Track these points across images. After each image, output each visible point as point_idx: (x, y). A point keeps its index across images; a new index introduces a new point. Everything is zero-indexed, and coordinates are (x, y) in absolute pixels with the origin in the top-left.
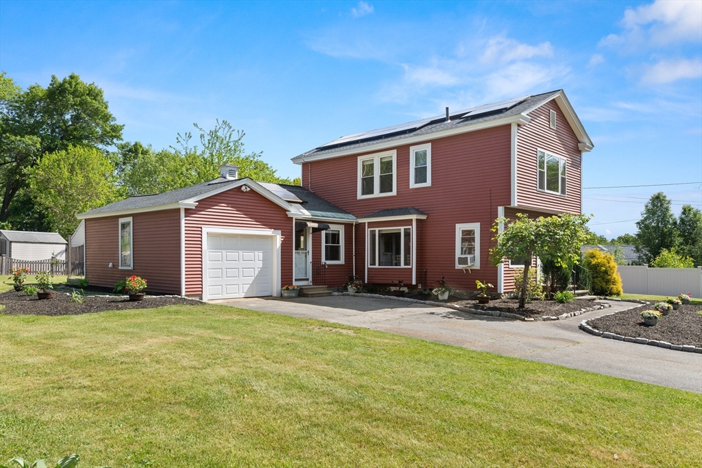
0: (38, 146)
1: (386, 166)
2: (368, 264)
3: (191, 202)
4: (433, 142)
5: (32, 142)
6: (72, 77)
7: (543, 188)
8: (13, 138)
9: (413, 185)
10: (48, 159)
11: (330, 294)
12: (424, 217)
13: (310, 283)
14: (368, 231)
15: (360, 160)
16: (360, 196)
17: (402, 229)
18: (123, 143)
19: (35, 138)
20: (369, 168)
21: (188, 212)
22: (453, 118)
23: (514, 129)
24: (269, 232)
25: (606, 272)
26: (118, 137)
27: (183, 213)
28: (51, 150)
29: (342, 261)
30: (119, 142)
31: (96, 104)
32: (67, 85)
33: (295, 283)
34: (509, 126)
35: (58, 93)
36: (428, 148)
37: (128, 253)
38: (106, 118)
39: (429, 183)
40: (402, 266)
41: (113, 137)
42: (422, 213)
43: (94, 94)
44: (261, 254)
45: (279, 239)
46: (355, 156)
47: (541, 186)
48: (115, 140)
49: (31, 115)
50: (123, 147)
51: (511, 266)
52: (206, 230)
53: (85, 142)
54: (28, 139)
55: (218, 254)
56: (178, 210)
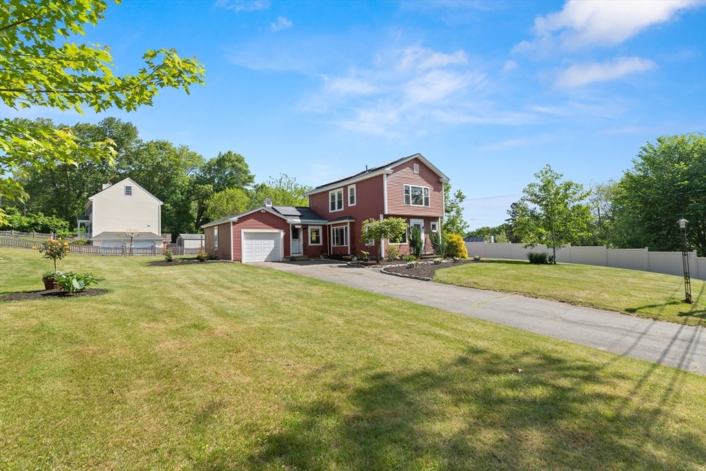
0: (212, 189)
1: (340, 196)
2: (332, 246)
3: (235, 219)
4: (356, 183)
5: (209, 187)
6: (229, 153)
7: (409, 203)
8: (200, 186)
9: (350, 205)
10: (216, 195)
11: (308, 260)
12: (354, 221)
13: (302, 254)
14: (332, 228)
15: (330, 193)
16: (330, 211)
17: (344, 227)
18: (255, 184)
19: (210, 186)
20: (333, 197)
21: (234, 223)
22: (369, 171)
23: (385, 176)
24: (277, 231)
25: (456, 246)
26: (252, 182)
27: (232, 224)
28: (218, 191)
29: (321, 244)
30: (253, 184)
31: (240, 165)
32: (225, 157)
33: (291, 255)
34: (382, 175)
35: (221, 161)
36: (354, 186)
37: (217, 245)
38: (246, 172)
39: (355, 204)
40: (345, 245)
41: (250, 182)
42: (353, 219)
43: (240, 160)
44: (273, 241)
45: (282, 234)
46: (328, 191)
47: (408, 202)
48: (251, 184)
49: (210, 173)
50: (255, 187)
51: (389, 244)
52: (243, 231)
53: (236, 185)
54: (206, 187)
55: (250, 242)
56: (230, 223)
